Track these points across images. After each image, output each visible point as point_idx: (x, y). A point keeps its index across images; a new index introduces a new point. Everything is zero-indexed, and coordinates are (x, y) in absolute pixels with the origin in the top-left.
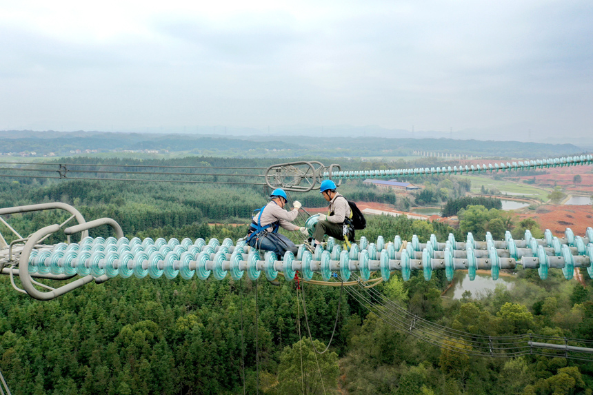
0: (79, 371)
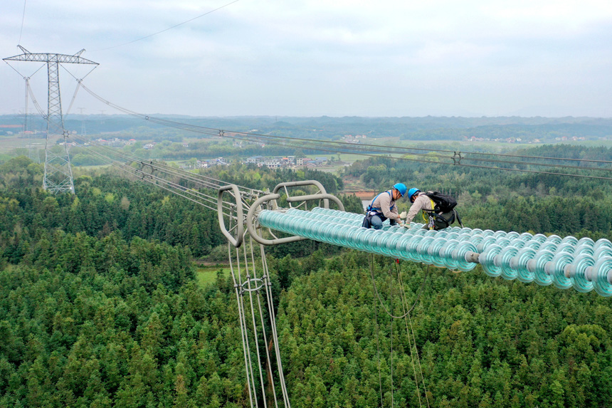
0: (516, 357)
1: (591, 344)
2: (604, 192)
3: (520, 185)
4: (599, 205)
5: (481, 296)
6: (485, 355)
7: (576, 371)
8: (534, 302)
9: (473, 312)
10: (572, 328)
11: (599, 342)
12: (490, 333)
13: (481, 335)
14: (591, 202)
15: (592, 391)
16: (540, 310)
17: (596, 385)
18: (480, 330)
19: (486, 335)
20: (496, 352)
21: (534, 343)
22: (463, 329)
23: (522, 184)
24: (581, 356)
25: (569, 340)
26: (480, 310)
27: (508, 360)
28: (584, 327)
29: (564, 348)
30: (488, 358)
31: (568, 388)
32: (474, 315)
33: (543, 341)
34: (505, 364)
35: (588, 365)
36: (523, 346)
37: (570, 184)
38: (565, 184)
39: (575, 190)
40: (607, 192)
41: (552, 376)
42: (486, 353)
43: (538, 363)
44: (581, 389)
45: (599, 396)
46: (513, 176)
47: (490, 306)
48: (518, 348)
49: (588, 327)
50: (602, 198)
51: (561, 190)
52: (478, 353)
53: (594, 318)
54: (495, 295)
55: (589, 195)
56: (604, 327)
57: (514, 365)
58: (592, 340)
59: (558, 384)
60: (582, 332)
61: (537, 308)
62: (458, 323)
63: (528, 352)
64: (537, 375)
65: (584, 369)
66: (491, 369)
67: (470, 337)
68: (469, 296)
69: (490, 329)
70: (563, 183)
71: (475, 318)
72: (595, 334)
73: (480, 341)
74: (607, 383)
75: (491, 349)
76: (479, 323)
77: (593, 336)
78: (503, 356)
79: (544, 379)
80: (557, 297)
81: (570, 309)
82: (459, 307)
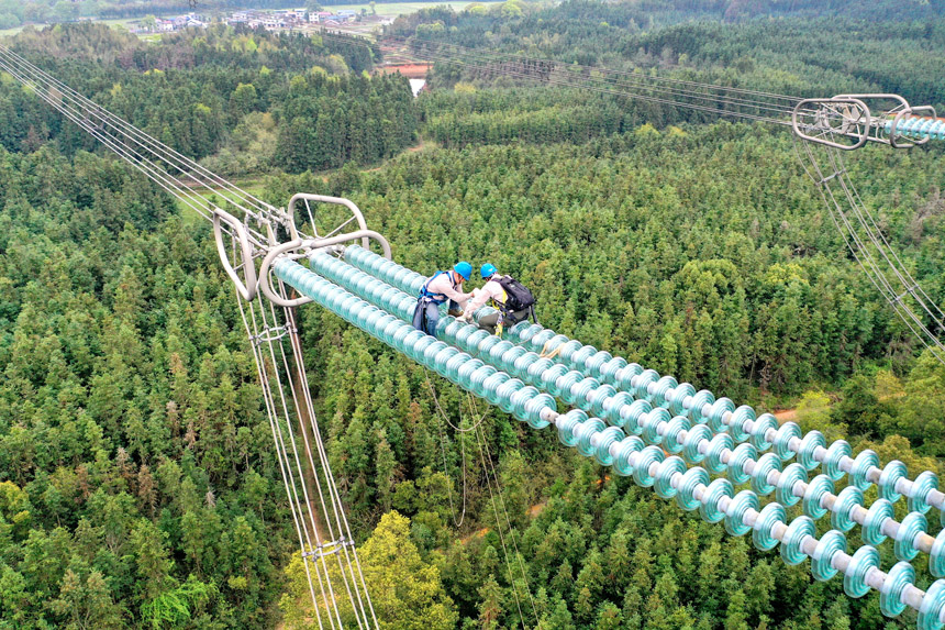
0: (621, 306)
1: (715, 285)
2: (754, 60)
3: (637, 51)
4: (746, 81)
5: (577, 225)
6: (580, 304)
7: (694, 321)
8: (647, 231)
9: (564, 247)
10: (693, 266)
11: (726, 282)
12: (587, 275)
13: (575, 279)
14: (735, 76)
15: (712, 344)
16: (655, 241)
17: (717, 337)
18: (574, 272)
19: (582, 278)
20: (594, 300)
21: (644, 287)
22: (552, 271)
23: (641, 49)
24: (703, 302)
25: (688, 281)
26: (574, 245)
27: (608, 309)
28: (709, 263)
29: (681, 291)
30: (584, 307)
31: (683, 343)
32: (566, 251)
33: (655, 283)
34: (606, 315)
35: (710, 312)
36: (630, 290)
37: (709, 47)
38: (701, 48)
39: (715, 57)
40: (758, 61)
41: (664, 328)
42: (581, 301)
43: (646, 313)
44: (699, 343)
45: (720, 350)
46: (629, 38)
47: (587, 238)
48: (623, 293)
49: (716, 263)
50: (752, 69)
51: (696, 58)
52: (571, 303)
53: (723, 249)
54: (595, 222)
55: (734, 65)
56: (735, 261)
57: (616, 316)
58: (718, 280)
59: (669, 338)
60: (706, 269)
61: (650, 238)
62: (546, 263)
63: (635, 299)
64: (645, 328)
65: (705, 319)
66: (587, 323)
67: (561, 282)
68: (561, 224)
69: (587, 269)
70: (698, 47)
71: (568, 255)
72: (724, 272)
73: (574, 286)
74: (731, 335)
75: (588, 296)
76: (573, 263)
77: (719, 275)
78: (603, 304)
79: (654, 332)
80: (678, 221)
81: (693, 239)
82: (548, 242)
